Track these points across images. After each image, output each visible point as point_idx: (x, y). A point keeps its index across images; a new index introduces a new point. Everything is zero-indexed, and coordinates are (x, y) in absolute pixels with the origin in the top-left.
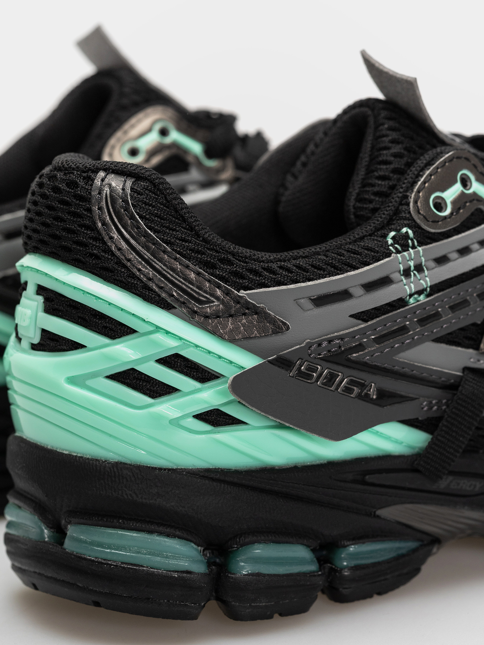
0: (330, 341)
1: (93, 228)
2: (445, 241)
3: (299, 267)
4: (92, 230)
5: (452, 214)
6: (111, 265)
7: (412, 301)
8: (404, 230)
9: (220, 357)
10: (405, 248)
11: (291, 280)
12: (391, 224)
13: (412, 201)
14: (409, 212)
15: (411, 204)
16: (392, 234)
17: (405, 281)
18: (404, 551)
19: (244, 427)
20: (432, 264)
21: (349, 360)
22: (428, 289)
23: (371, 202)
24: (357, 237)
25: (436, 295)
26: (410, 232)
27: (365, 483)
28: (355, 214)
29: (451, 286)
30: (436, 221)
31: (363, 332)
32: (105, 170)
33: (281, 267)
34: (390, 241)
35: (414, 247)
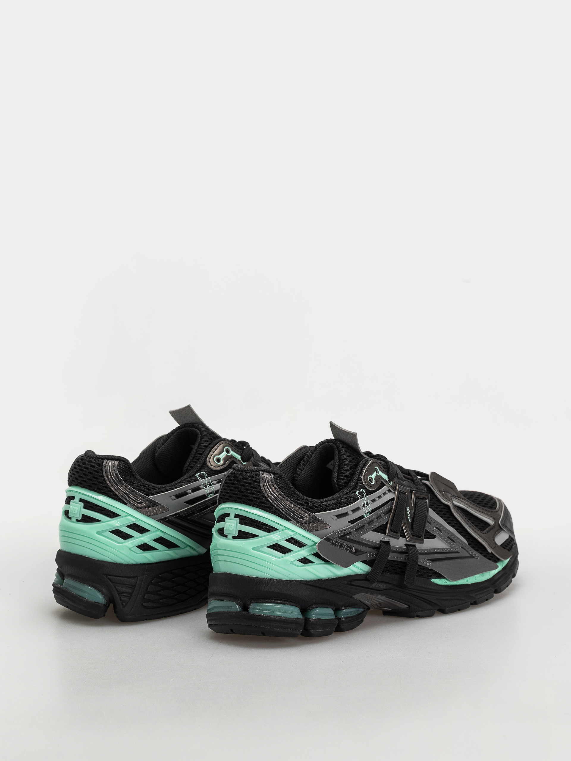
0: (341, 531)
1: (262, 492)
2: (375, 493)
3: (329, 504)
4: (261, 493)
5: (375, 483)
6: (269, 506)
7: (365, 516)
8: (362, 490)
9: (307, 538)
10: (363, 496)
11: (323, 510)
12: (356, 488)
13: (363, 479)
14: (362, 483)
15: (363, 480)
16: (358, 491)
17: (364, 508)
18: (359, 612)
19: (313, 564)
20: (371, 502)
21: (347, 538)
22: (370, 512)
23: (343, 479)
24: (345, 493)
25: (373, 514)
26: (364, 490)
27: (351, 585)
28: (337, 484)
29: (376, 510)
30: (371, 486)
31: (351, 528)
32: (262, 471)
33: (323, 505)
34: (358, 494)
35: (365, 496)
